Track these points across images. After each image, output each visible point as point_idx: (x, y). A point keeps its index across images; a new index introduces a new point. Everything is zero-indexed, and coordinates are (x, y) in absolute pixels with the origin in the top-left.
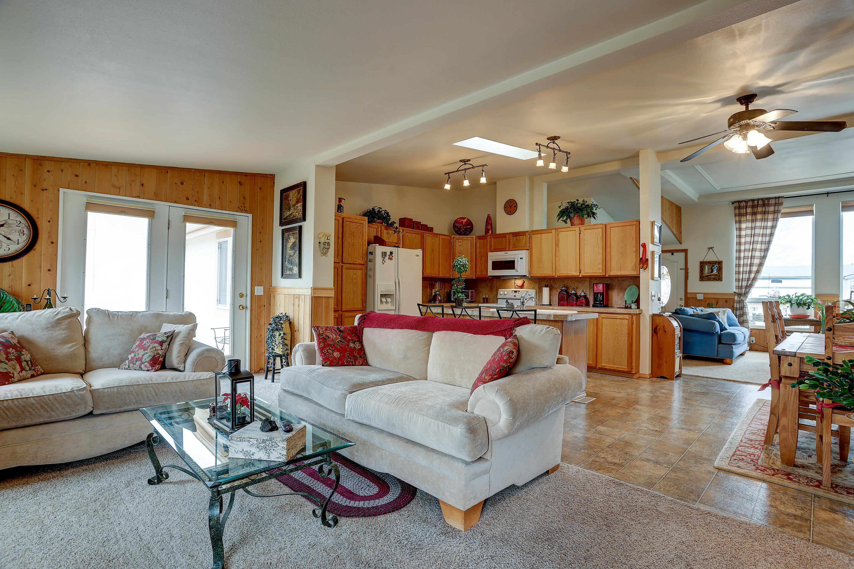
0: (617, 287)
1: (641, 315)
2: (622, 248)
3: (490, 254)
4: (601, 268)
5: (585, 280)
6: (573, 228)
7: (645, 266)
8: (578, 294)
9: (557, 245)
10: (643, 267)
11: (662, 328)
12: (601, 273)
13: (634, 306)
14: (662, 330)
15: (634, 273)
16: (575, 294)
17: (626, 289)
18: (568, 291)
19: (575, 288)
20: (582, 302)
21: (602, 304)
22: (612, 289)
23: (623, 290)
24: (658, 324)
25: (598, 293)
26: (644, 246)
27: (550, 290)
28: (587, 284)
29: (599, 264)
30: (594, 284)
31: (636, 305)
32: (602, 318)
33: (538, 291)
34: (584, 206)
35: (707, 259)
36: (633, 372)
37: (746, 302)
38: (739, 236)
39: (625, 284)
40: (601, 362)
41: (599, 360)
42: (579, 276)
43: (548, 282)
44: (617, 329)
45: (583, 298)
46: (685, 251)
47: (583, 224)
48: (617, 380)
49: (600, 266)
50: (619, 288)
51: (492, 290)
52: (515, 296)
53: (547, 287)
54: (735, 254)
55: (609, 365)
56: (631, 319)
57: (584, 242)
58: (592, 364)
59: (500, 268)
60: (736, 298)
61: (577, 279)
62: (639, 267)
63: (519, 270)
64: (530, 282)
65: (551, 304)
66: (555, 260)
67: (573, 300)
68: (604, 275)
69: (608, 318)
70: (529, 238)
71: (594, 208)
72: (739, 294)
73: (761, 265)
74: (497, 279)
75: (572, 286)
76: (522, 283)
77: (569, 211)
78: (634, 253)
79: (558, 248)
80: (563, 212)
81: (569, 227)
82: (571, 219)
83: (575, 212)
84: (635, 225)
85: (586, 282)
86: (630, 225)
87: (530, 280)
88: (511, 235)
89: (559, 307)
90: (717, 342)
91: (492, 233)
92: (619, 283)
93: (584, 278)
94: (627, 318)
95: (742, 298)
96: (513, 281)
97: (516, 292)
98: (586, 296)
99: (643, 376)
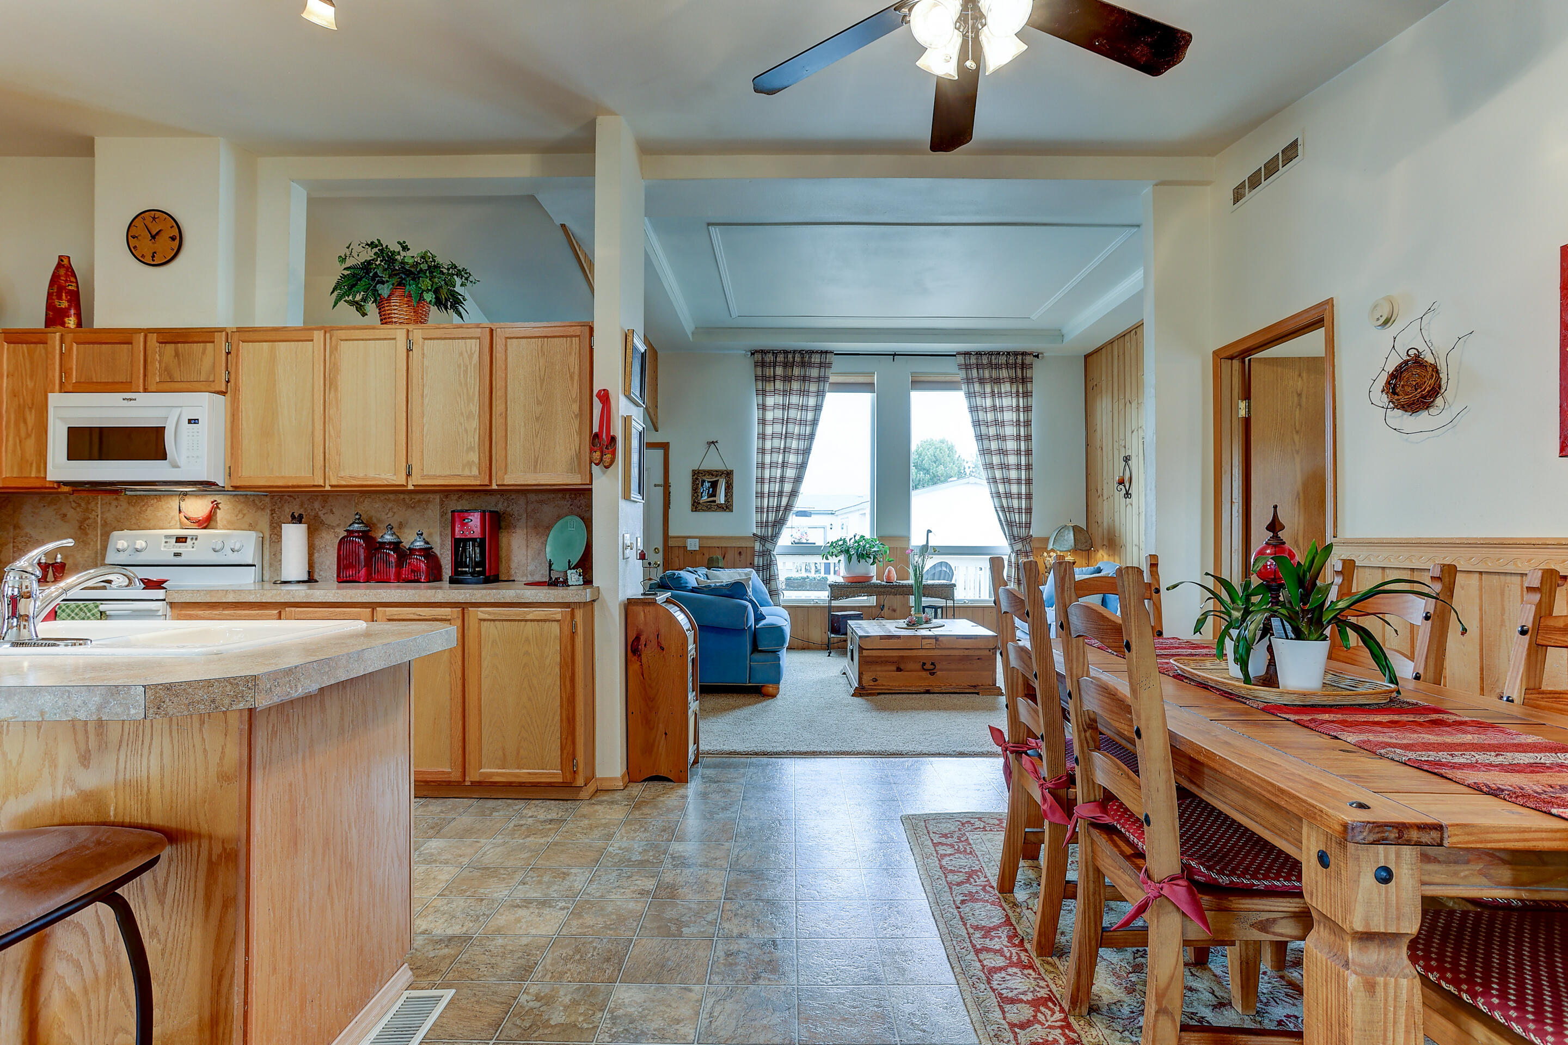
0: (523, 520)
1: (596, 604)
2: (539, 403)
3: (55, 399)
4: (477, 460)
5: (428, 502)
6: (388, 331)
7: (608, 457)
8: (406, 544)
9: (330, 381)
10: (601, 460)
11: (653, 637)
12: (474, 476)
13: (574, 577)
14: (654, 643)
15: (574, 480)
16: (396, 546)
17: (549, 528)
18: (372, 534)
19: (395, 525)
20: (416, 570)
21: (480, 573)
22: (510, 527)
23: (542, 529)
24: (641, 627)
25: (466, 541)
26: (605, 397)
27: (312, 533)
28: (434, 512)
29: (470, 449)
30: (453, 512)
31: (580, 575)
32: (481, 620)
33: (267, 536)
34: (424, 267)
35: (706, 466)
36: (580, 781)
37: (775, 553)
38: (763, 422)
39: (548, 511)
40: (480, 762)
41: (472, 758)
42: (407, 486)
43: (302, 505)
44: (527, 653)
45: (420, 555)
46: (665, 447)
47: (421, 323)
48: (530, 821)
49: (474, 457)
50: (529, 524)
51: (87, 534)
52: (177, 555)
53: (300, 523)
54: (755, 458)
55: (504, 771)
56: (569, 618)
57: (422, 379)
58: (450, 773)
59: (103, 455)
60: (757, 546)
61: (402, 496)
62: (591, 462)
63: (182, 461)
64: (240, 507)
65: (316, 577)
66: (322, 433)
67: (387, 562)
68: (487, 483)
69: (499, 620)
70: (228, 353)
71: (458, 281)
72: (763, 539)
73: (798, 480)
74: (109, 498)
75: (384, 517)
76: (209, 509)
77: (376, 274)
78: (576, 416)
79: (332, 393)
80: (354, 275)
81: (374, 328)
82: (380, 303)
83: (395, 280)
84: (579, 336)
85: (431, 506)
86: (567, 337)
87: (241, 498)
88: (153, 338)
89: (338, 588)
90: (749, 648)
91: (79, 324)
92: (529, 509)
93: (423, 493)
94: (559, 617)
95: (768, 546)
96: (174, 503)
97: (181, 540)
98: (431, 548)
99: (606, 785)
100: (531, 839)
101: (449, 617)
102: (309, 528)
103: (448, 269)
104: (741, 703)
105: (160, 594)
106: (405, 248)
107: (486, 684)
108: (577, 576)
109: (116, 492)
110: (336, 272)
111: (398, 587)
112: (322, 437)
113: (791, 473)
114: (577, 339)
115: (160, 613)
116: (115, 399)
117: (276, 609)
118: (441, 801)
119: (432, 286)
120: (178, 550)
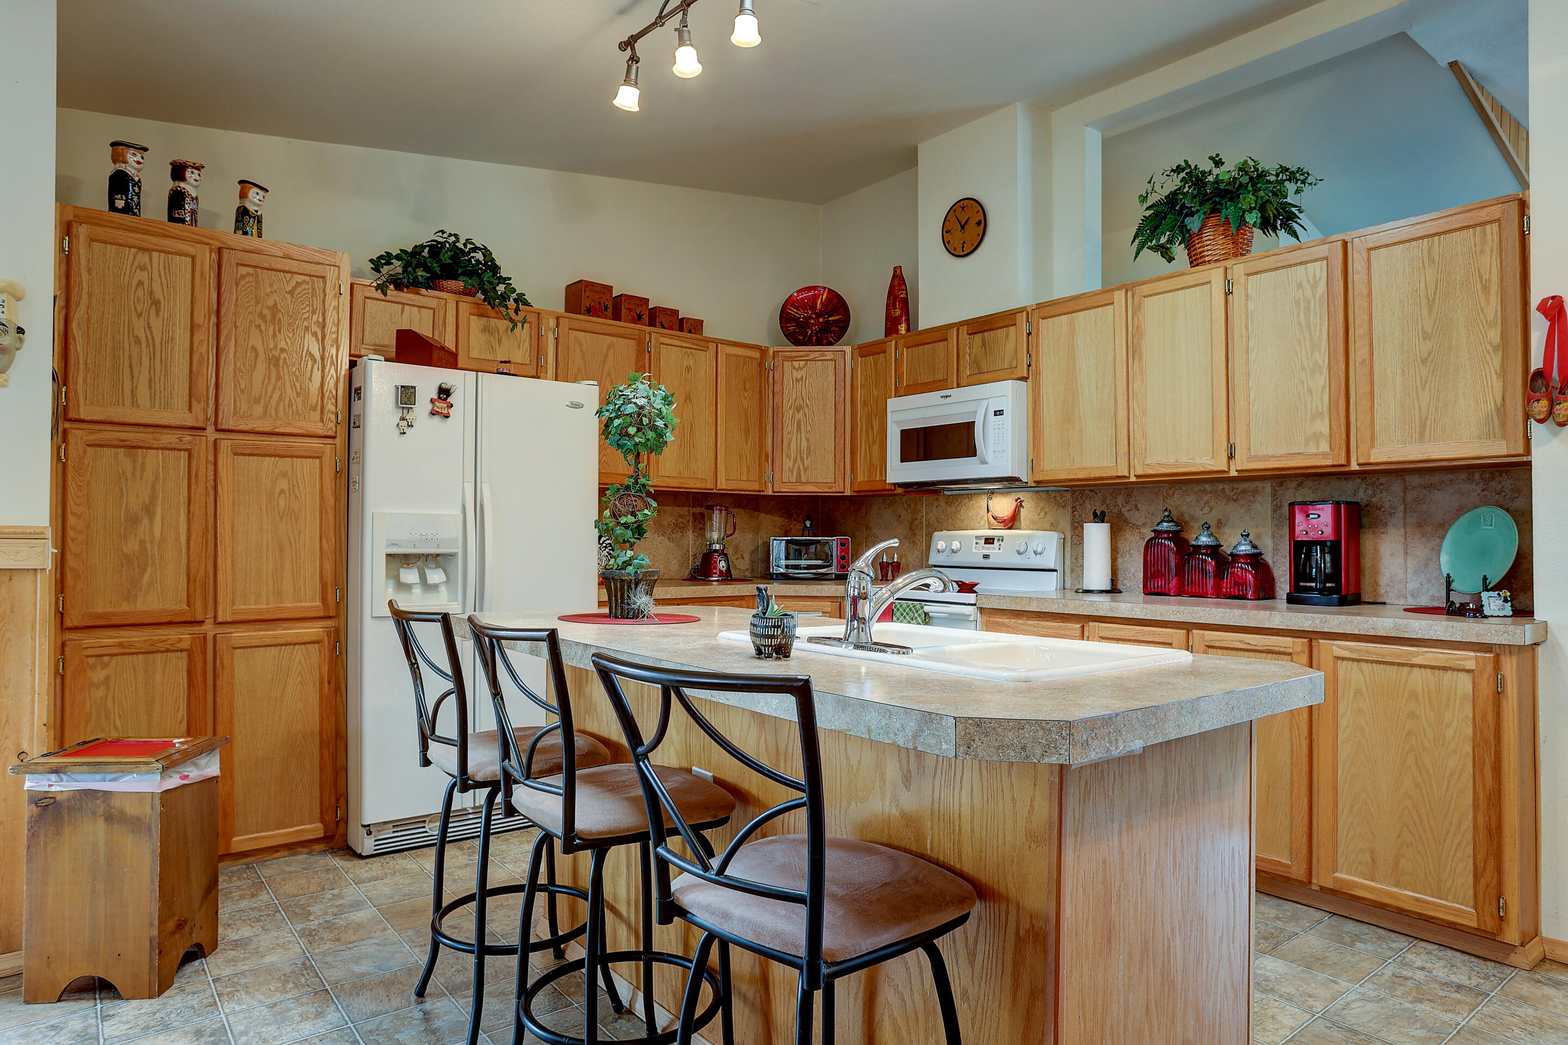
0: (1399, 515)
1: (1540, 649)
2: (1426, 337)
3: (893, 404)
4: (1326, 431)
5: (1255, 492)
6: (1201, 274)
7: (1558, 409)
8: (1227, 549)
9: (1133, 350)
10: (1550, 413)
12: (1324, 455)
13: (1493, 603)
15: (1495, 449)
16: (1214, 550)
17: (1443, 527)
18: (1184, 535)
19: (1213, 523)
20: (1240, 583)
21: (1331, 591)
22: (1378, 524)
25: (1311, 544)
27: (1115, 534)
28: (1263, 505)
29: (1318, 415)
30: (1292, 505)
31: (1506, 601)
32: (1338, 658)
33: (1069, 537)
34: (1245, 179)
36: (1512, 935)
39: (1443, 500)
40: (1335, 861)
41: (1322, 853)
42: (1228, 472)
43: (1104, 501)
44: (1412, 715)
45: (1246, 564)
47: (1242, 255)
48: (1420, 975)
49: (1323, 427)
50: (1409, 520)
51: (915, 535)
52: (986, 557)
53: (1103, 522)
55: (1373, 884)
56: (1489, 669)
57: (1247, 328)
58: (1289, 866)
59: (928, 455)
61: (1221, 486)
62: (1527, 417)
63: (990, 457)
64: (1042, 505)
65: (1120, 586)
66: (1126, 413)
67: (1204, 572)
68: (1343, 462)
69: (1367, 661)
70: (1029, 334)
71: (1291, 187)
74: (931, 498)
75: (1198, 513)
76: (1013, 507)
77: (1183, 205)
78: (1495, 349)
79: (1136, 362)
80: (1156, 214)
81: (1183, 274)
82: (1189, 240)
83: (1207, 207)
84: (1498, 220)
85: (1258, 497)
86: (1474, 226)
87: (1043, 494)
88: (964, 330)
89: (1145, 602)
91: (908, 330)
92: (1409, 498)
93: (1249, 480)
94: (1471, 665)
96: (982, 502)
97: (989, 541)
98: (1261, 554)
99: (1561, 956)
100: (1426, 1007)
101: (1290, 650)
102: (1112, 528)
103: (1277, 175)
105: (970, 598)
106: (1218, 163)
107: (1344, 752)
108: (1500, 602)
109: (937, 492)
110: (1138, 213)
111: (1218, 605)
112: (1125, 418)
114: (1495, 226)
115: (972, 618)
116: (933, 397)
117: (1079, 623)
118: (1276, 901)
119: (1256, 202)
120: (986, 552)
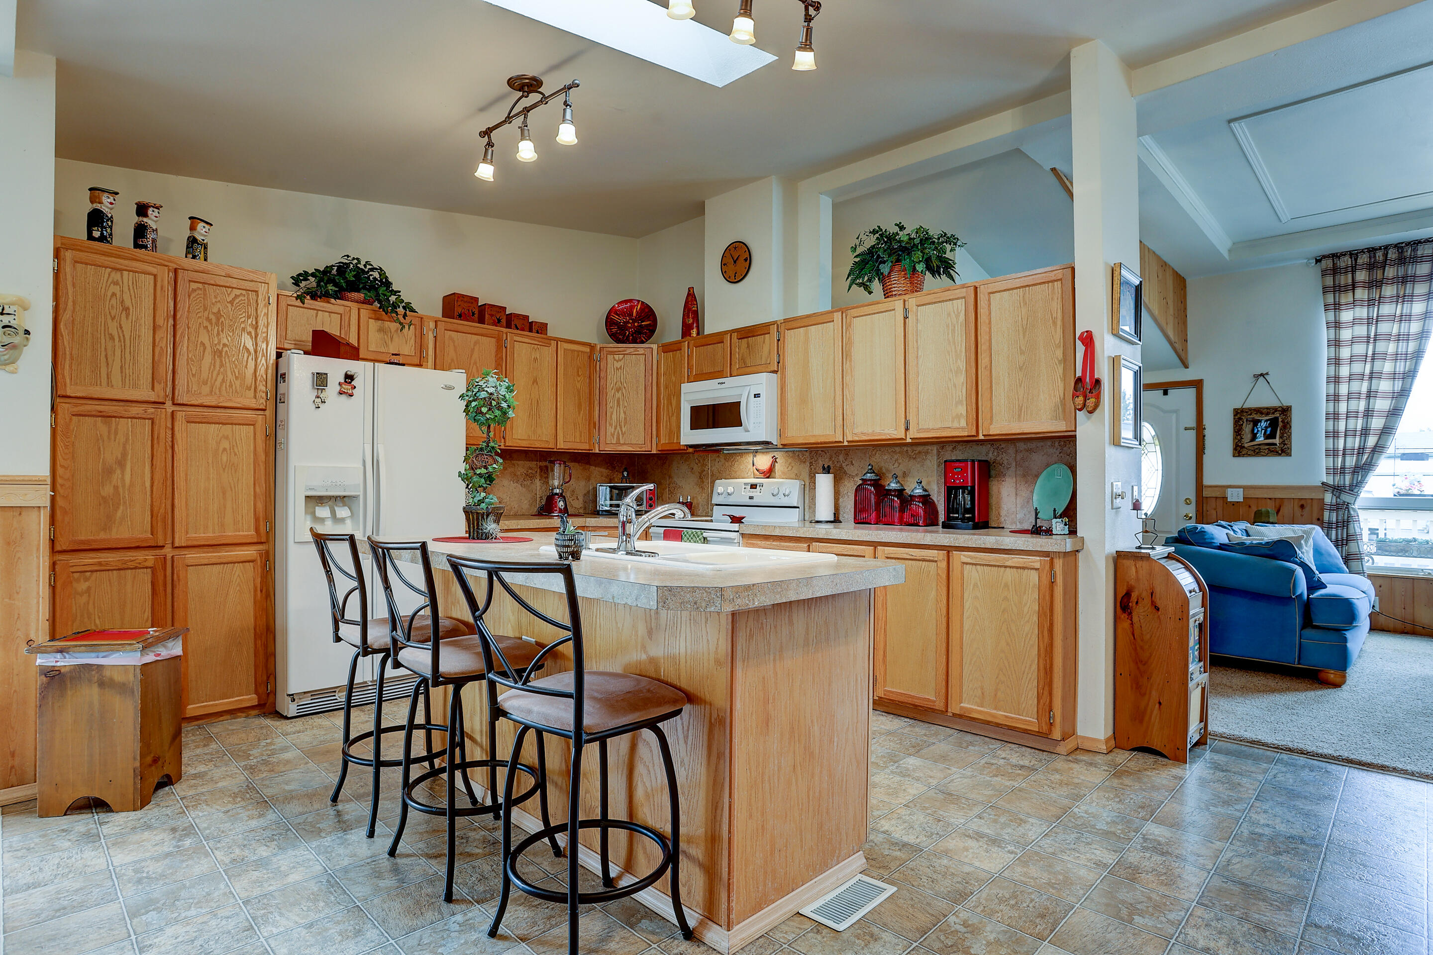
0: (1013, 469)
1: (1080, 555)
2: (1022, 353)
3: (686, 387)
4: (965, 413)
5: (925, 453)
6: (890, 303)
7: (1091, 402)
8: (908, 491)
9: (846, 354)
10: (1085, 404)
11: (1146, 595)
12: (963, 428)
13: (1059, 526)
14: (1147, 601)
15: (1059, 426)
16: (900, 493)
17: (1036, 476)
18: (882, 482)
19: (900, 474)
20: (915, 515)
21: (969, 519)
22: (1000, 475)
23: (1030, 477)
24: (1132, 582)
25: (957, 488)
26: (1088, 339)
27: (837, 481)
28: (931, 462)
29: (960, 402)
30: (947, 462)
31: (1065, 525)
32: (963, 563)
33: (807, 484)
34: (917, 241)
35: (1252, 404)
36: (1057, 734)
37: (1356, 506)
38: (1336, 343)
39: (1036, 459)
40: (961, 696)
41: (954, 692)
42: (906, 439)
43: (830, 458)
44: (1006, 599)
45: (919, 502)
46: (1198, 385)
47: (917, 291)
48: (1002, 762)
49: (962, 409)
50: (1018, 472)
51: (703, 482)
52: (751, 498)
53: (829, 473)
54: (1324, 389)
55: (982, 709)
56: (1048, 567)
57: (917, 342)
58: (934, 702)
60: (1328, 498)
61: (905, 449)
62: (1074, 408)
63: (751, 426)
64: (790, 461)
65: (841, 518)
66: (841, 397)
67: (892, 507)
68: (975, 433)
69: (981, 565)
70: (779, 340)
72: (1337, 489)
73: (1395, 413)
74: (715, 455)
75: (891, 467)
76: (770, 462)
77: (879, 256)
78: (1060, 362)
79: (848, 362)
80: (862, 261)
81: (878, 303)
82: (883, 279)
83: (894, 258)
84: (1060, 280)
85: (929, 456)
86: (1048, 282)
87: (790, 453)
88: (735, 335)
89: (855, 528)
90: (1298, 621)
91: (698, 334)
92: (1018, 458)
93: (921, 445)
94: (1038, 565)
95: (1345, 497)
96: (750, 458)
97: (753, 486)
98: (929, 495)
99: (1087, 746)
100: (999, 779)
101: (936, 559)
102: (835, 477)
103: (939, 239)
104: (1284, 686)
105: (740, 527)
106: (902, 228)
107: (967, 625)
108: (1062, 525)
109: (718, 451)
110: (850, 260)
111: (901, 530)
112: (841, 401)
113: (1382, 405)
114: (1059, 283)
115: (736, 541)
116: (713, 383)
117: (807, 543)
118: (927, 725)
119: (923, 257)
120: (751, 494)
